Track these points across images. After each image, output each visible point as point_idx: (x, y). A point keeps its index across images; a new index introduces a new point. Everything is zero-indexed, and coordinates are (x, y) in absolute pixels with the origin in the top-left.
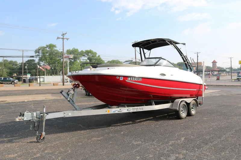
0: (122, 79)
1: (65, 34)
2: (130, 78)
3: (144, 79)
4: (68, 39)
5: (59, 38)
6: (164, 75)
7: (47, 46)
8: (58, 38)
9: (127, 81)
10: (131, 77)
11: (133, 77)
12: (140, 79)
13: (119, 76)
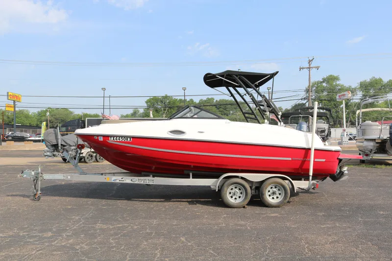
0: (101, 139)
1: (312, 60)
2: (112, 138)
3: (135, 139)
4: (318, 68)
5: (303, 68)
6: (181, 132)
7: (324, 80)
8: (300, 69)
9: (108, 141)
10: (114, 136)
11: (117, 136)
12: (129, 139)
13: (98, 136)
